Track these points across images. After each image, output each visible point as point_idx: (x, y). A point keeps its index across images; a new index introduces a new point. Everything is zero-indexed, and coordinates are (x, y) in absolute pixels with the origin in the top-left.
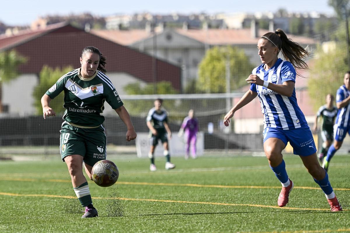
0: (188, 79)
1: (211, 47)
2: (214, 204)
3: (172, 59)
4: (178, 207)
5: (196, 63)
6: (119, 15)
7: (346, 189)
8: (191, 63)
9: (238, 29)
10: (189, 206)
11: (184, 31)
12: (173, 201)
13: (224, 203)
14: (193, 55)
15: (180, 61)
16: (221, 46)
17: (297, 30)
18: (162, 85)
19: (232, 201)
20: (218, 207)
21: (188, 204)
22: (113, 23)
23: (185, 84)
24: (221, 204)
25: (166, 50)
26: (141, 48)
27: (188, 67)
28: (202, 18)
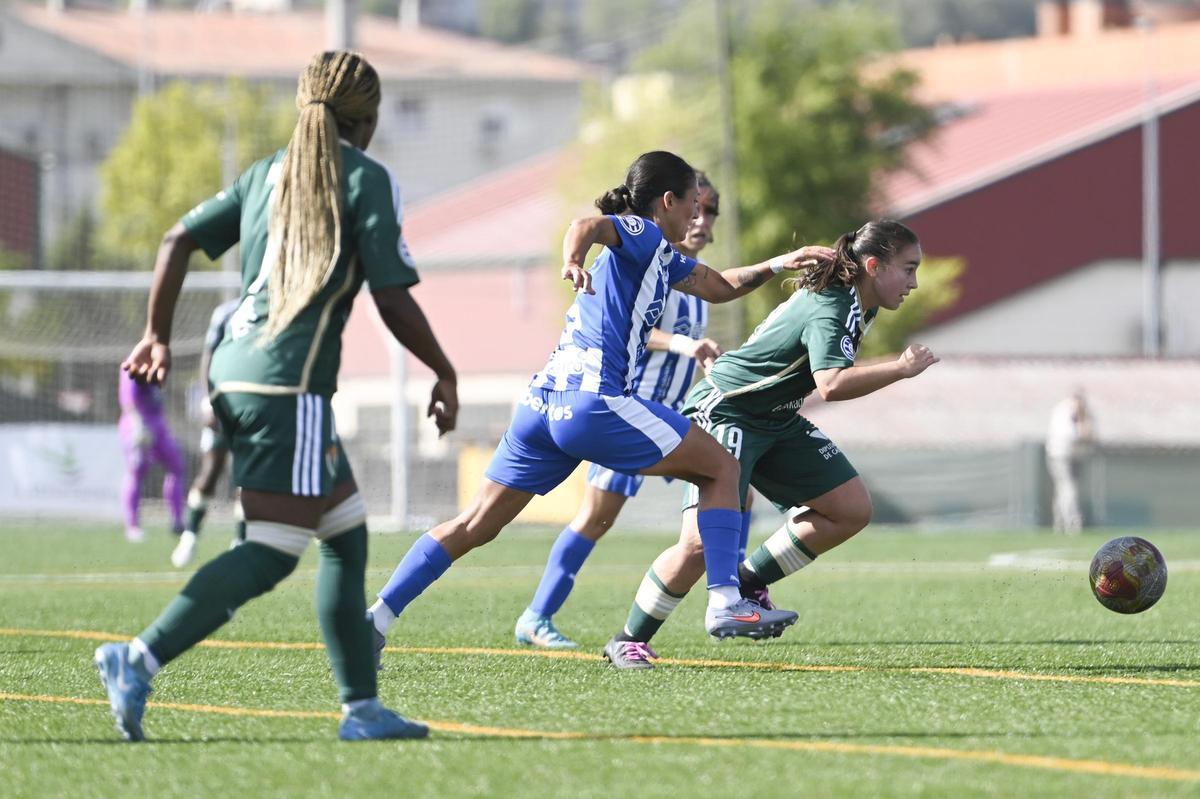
0: (65, 212)
1: (161, 82)
2: (187, 707)
4: (41, 719)
5: (95, 150)
7: (726, 663)
8: (75, 145)
9: (270, 14)
10: (84, 716)
11: (51, 15)
12: (18, 697)
13: (230, 706)
14: (86, 115)
15: (31, 136)
16: (197, 79)
17: (511, 25)
19: (262, 701)
20: (206, 720)
21: (82, 706)
24: (215, 709)
27: (63, 160)
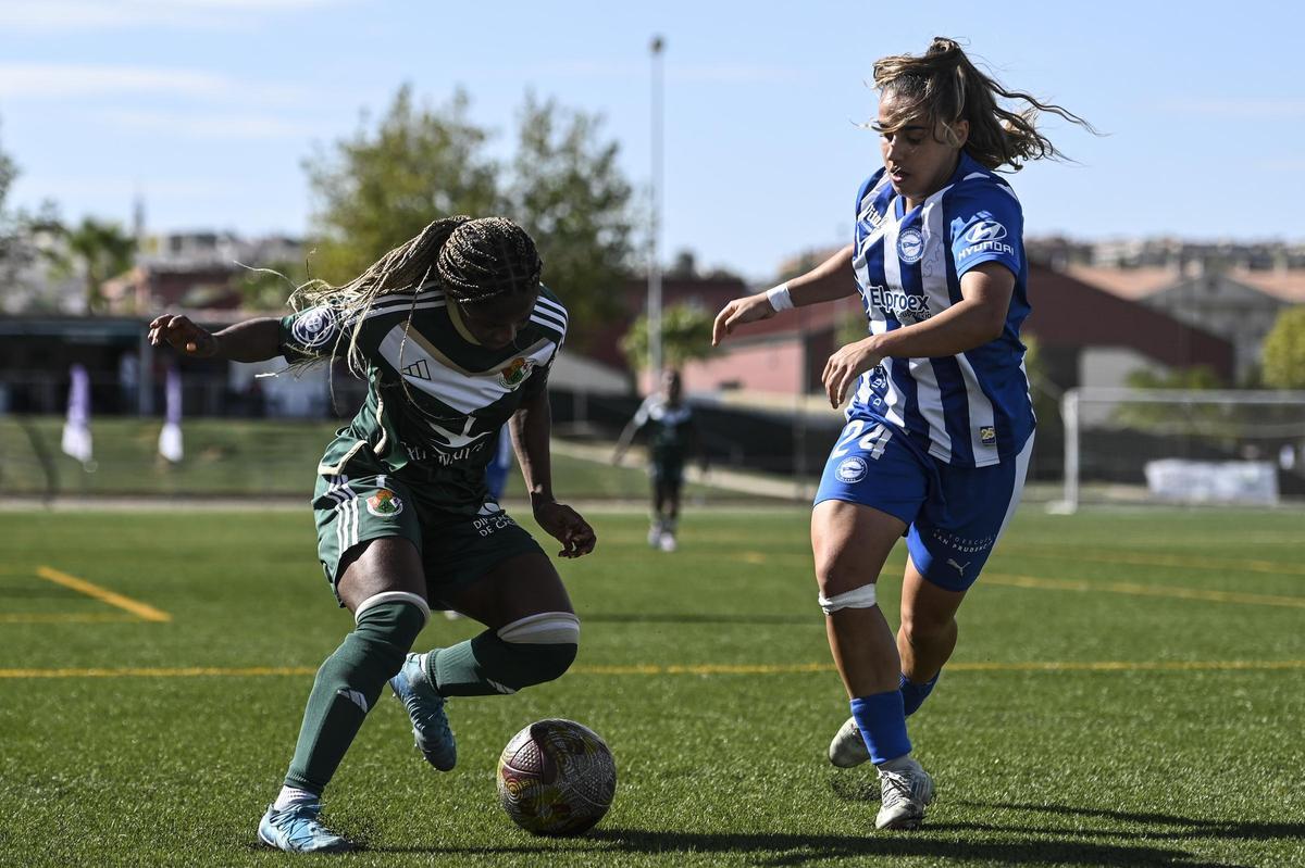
3: (1218, 324)
6: (1120, 243)
8: (1252, 332)
11: (1241, 274)
14: (1256, 319)
18: (1197, 374)
22: (1106, 255)
23: (1242, 373)
25: (1206, 308)
26: (1160, 302)
27: (1247, 340)
28: (1275, 253)
